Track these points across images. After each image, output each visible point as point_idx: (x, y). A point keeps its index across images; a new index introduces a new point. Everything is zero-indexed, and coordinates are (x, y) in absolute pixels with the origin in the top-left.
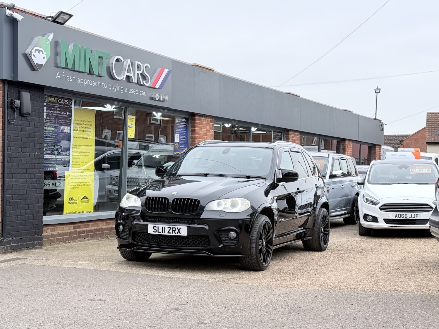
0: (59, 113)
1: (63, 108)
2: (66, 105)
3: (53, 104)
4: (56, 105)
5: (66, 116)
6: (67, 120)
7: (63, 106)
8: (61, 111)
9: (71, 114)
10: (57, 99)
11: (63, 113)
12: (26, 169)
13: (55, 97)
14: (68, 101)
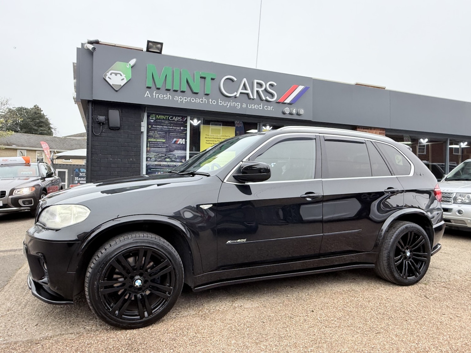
0: (171, 127)
1: (176, 124)
2: (179, 121)
3: (163, 121)
4: (167, 121)
5: (179, 130)
6: (181, 133)
7: (175, 122)
8: (173, 126)
9: (186, 128)
10: (167, 117)
11: (175, 128)
12: (118, 172)
13: (164, 115)
14: (181, 118)
